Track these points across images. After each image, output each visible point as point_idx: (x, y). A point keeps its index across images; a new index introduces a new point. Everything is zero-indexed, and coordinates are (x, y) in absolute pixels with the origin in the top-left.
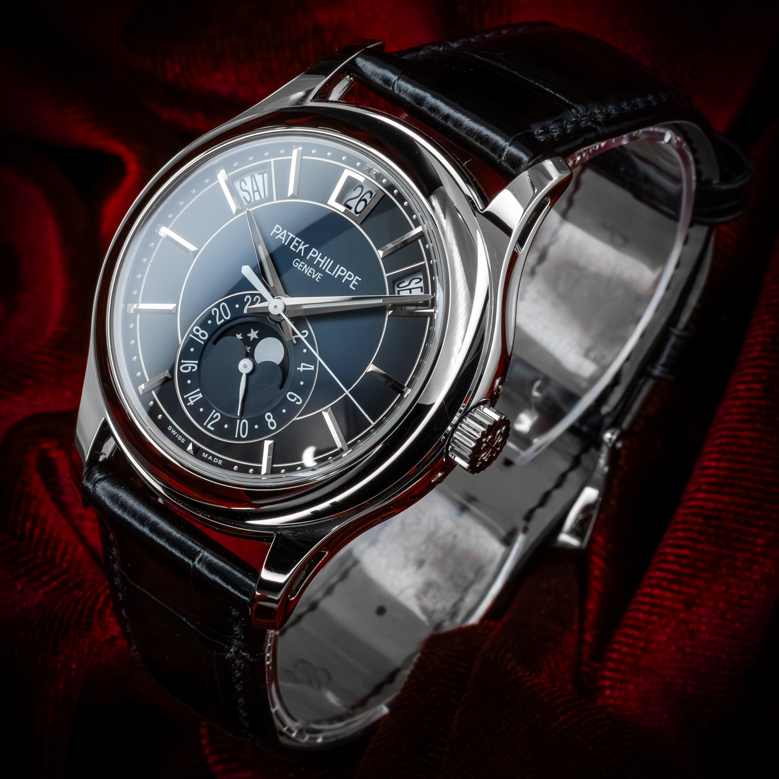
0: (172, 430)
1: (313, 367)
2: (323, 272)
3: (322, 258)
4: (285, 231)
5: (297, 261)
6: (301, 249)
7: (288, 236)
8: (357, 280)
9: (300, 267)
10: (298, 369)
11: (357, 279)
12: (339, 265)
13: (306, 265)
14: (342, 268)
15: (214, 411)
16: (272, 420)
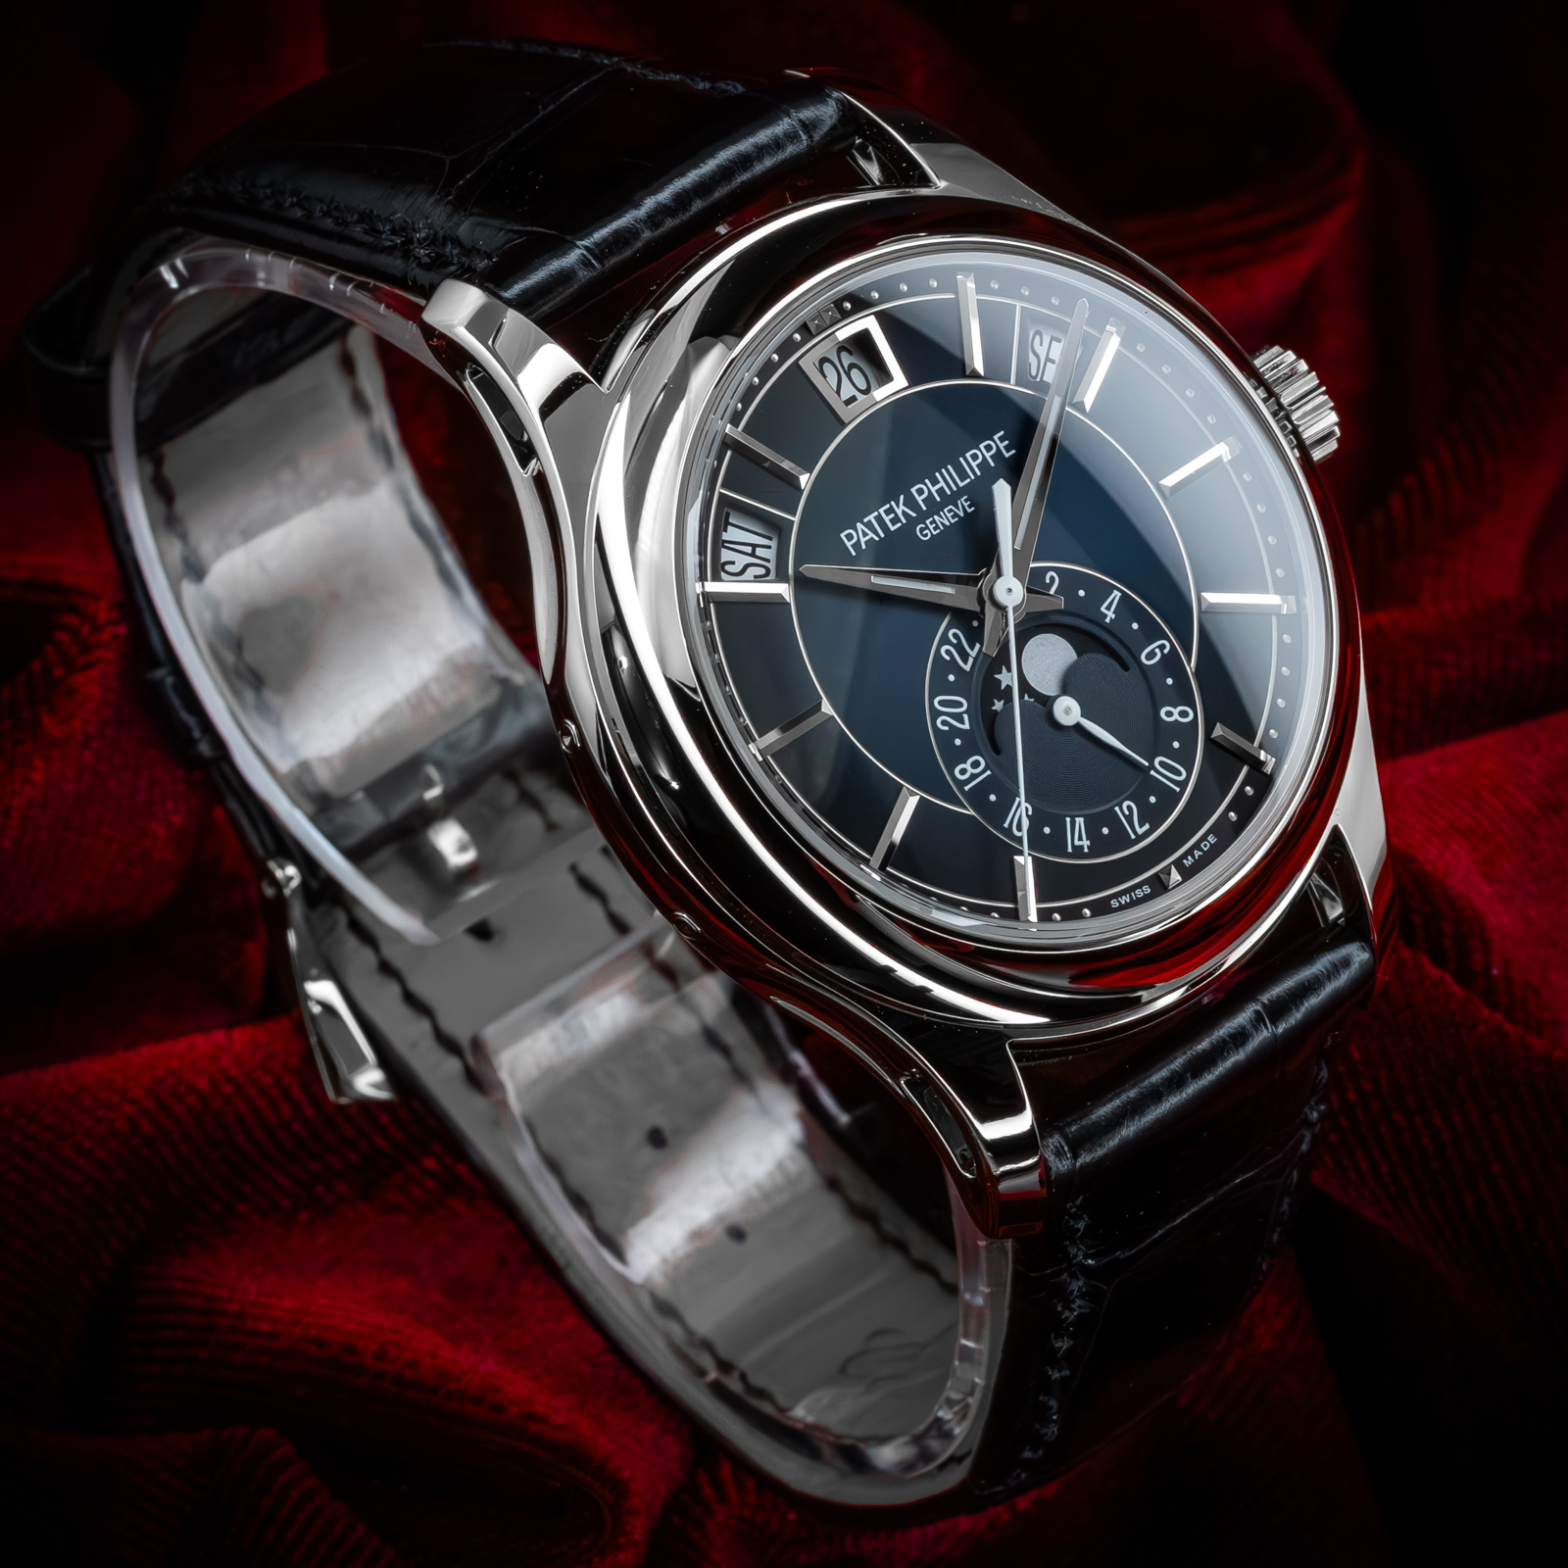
0: (1119, 901)
1: (1116, 592)
2: (961, 492)
3: (935, 482)
4: (859, 525)
5: (922, 530)
6: (904, 512)
7: (869, 525)
8: (1002, 439)
9: (935, 529)
10: (1108, 620)
11: (999, 438)
12: (961, 459)
13: (936, 517)
14: (968, 455)
15: (1117, 809)
16: (1176, 711)
